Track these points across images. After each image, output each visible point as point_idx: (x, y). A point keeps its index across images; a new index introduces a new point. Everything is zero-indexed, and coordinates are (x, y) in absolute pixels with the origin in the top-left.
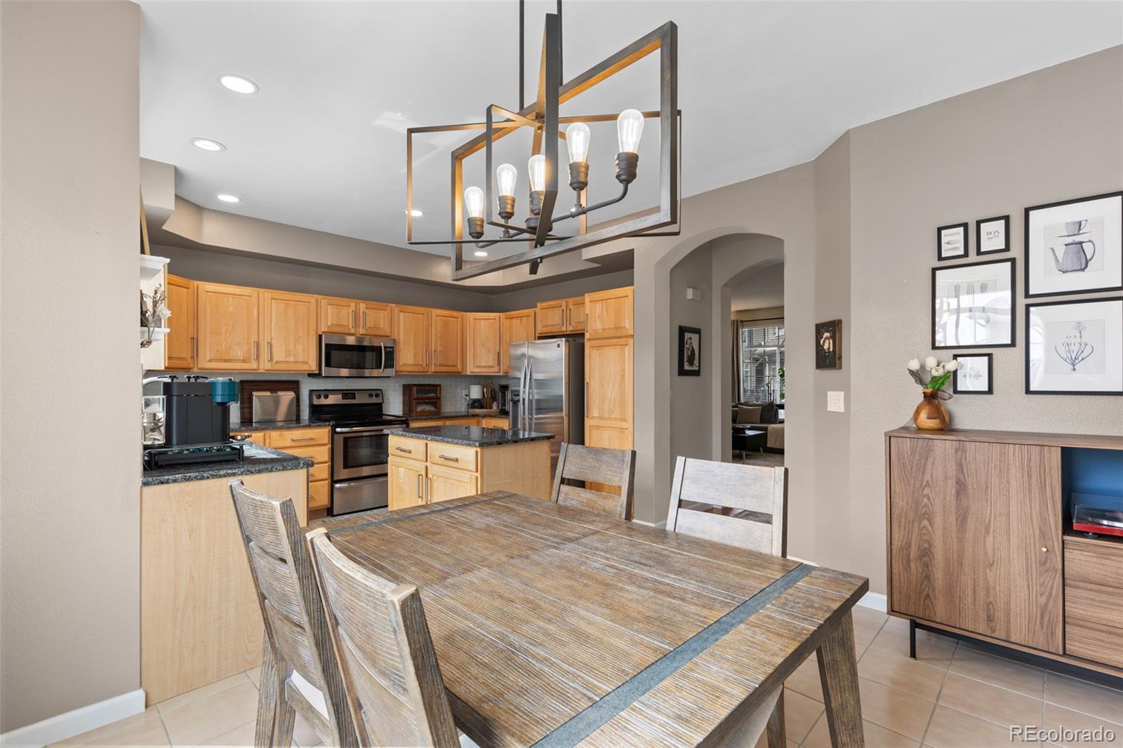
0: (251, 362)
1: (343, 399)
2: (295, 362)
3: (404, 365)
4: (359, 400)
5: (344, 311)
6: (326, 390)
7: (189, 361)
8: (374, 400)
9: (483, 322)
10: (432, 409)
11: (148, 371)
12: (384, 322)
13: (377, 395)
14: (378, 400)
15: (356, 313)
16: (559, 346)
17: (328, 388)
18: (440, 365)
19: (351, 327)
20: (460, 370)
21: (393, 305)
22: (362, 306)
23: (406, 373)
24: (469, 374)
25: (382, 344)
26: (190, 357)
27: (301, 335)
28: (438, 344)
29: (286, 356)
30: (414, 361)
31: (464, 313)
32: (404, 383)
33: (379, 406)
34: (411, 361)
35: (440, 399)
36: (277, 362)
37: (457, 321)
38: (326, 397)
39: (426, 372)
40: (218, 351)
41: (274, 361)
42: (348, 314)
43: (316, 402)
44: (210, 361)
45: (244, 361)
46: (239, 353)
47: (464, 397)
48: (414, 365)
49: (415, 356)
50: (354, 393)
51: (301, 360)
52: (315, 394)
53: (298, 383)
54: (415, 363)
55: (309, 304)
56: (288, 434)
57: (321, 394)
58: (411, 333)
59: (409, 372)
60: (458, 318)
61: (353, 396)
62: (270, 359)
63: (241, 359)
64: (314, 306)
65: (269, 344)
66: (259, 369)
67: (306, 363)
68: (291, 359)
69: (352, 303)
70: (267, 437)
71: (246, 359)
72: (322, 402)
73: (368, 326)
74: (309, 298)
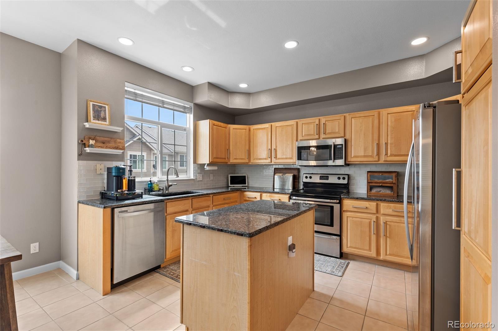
0: (268, 159)
1: (320, 179)
2: (286, 158)
3: (355, 157)
5: (312, 126)
7: (247, 160)
8: (342, 181)
12: (339, 128)
13: (344, 178)
14: (345, 182)
15: (319, 125)
17: (313, 173)
18: (391, 155)
19: (316, 135)
21: (347, 115)
22: (323, 120)
25: (332, 143)
26: (247, 158)
27: (289, 143)
28: (389, 136)
29: (282, 156)
30: (364, 154)
32: (368, 170)
34: (362, 153)
35: (395, 184)
38: (311, 177)
39: (377, 161)
40: (257, 155)
41: (277, 158)
42: (314, 127)
43: (304, 180)
44: (255, 159)
45: (266, 159)
46: (264, 155)
48: (365, 156)
49: (365, 149)
50: (328, 176)
51: (289, 157)
52: (305, 175)
53: (298, 170)
54: (366, 155)
55: (292, 126)
56: (270, 196)
57: (308, 176)
58: (361, 131)
59: (360, 162)
60: (414, 111)
61: (327, 178)
62: (276, 157)
63: (265, 158)
64: (295, 126)
65: (276, 150)
66: (271, 162)
67: (291, 158)
68: (284, 157)
69: (316, 120)
70: (262, 196)
71: (266, 158)
72: (308, 180)
73: (327, 132)
74: (292, 122)
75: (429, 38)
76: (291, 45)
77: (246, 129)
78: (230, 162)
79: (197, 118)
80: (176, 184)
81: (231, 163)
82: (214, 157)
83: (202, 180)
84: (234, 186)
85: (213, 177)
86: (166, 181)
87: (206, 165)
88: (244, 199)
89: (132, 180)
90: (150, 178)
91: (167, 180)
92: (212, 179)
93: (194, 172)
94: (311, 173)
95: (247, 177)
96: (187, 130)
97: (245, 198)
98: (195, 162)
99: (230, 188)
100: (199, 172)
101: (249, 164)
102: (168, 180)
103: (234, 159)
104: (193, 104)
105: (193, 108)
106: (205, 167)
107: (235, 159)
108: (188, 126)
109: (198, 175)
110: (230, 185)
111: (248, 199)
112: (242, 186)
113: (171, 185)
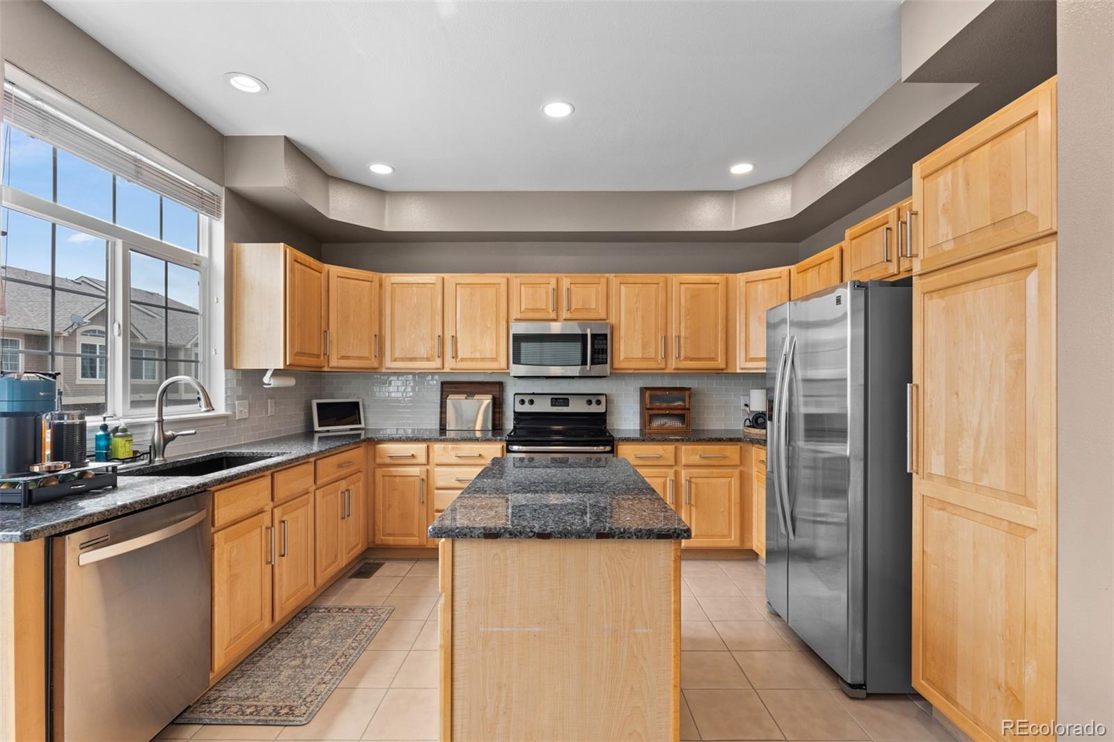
0: (434, 360)
1: (552, 405)
2: (483, 359)
3: (626, 359)
4: (576, 406)
5: (542, 291)
6: (533, 394)
7: (373, 360)
8: (594, 409)
9: (760, 286)
10: (677, 424)
11: (275, 370)
12: (597, 300)
13: (599, 402)
14: (601, 409)
15: (557, 291)
16: (838, 301)
17: (535, 392)
18: (687, 358)
19: (551, 311)
20: (722, 366)
21: (611, 276)
22: (566, 281)
23: (631, 371)
24: (739, 371)
25: (589, 330)
26: (373, 356)
27: (489, 325)
28: (683, 325)
29: (472, 353)
30: (643, 354)
31: (731, 276)
32: (642, 386)
33: (601, 418)
34: (638, 354)
35: (689, 409)
36: (462, 360)
37: (716, 289)
38: (532, 402)
39: (664, 369)
40: (403, 349)
41: (459, 358)
42: (547, 293)
43: (520, 409)
44: (396, 360)
45: (428, 359)
46: (423, 351)
47: (743, 407)
48: (643, 359)
49: (644, 346)
50: (568, 399)
51: (488, 356)
52: (518, 398)
53: (500, 385)
54: (645, 356)
55: (498, 286)
56: (453, 448)
57: (527, 399)
58: (637, 312)
59: (635, 369)
60: (718, 284)
61: (565, 402)
62: (455, 357)
63: (425, 356)
64: (503, 287)
65: (454, 338)
66: (443, 368)
67: (495, 359)
68: (478, 356)
69: (552, 279)
70: (431, 450)
71: (430, 356)
72: (527, 408)
73: (573, 307)
74: (499, 278)
75: (755, 166)
76: (558, 110)
77: (371, 282)
78: (330, 366)
79: (236, 235)
80: (193, 431)
81: (331, 368)
82: (296, 351)
83: (247, 416)
84: (328, 431)
85: (274, 408)
86: (156, 425)
87: (269, 374)
88: (379, 461)
89: (73, 425)
90: (105, 418)
91: (158, 422)
92: (273, 414)
93: (228, 394)
94: (532, 392)
95: (363, 405)
96: (204, 264)
97: (382, 458)
98: (229, 364)
99: (317, 436)
100: (241, 394)
101: (378, 371)
102: (161, 422)
103: (340, 359)
104: (224, 189)
105: (223, 200)
106: (266, 379)
107: (343, 358)
108: (204, 253)
109: (236, 402)
110: (317, 428)
111: (388, 461)
112: (351, 430)
113: (173, 438)
